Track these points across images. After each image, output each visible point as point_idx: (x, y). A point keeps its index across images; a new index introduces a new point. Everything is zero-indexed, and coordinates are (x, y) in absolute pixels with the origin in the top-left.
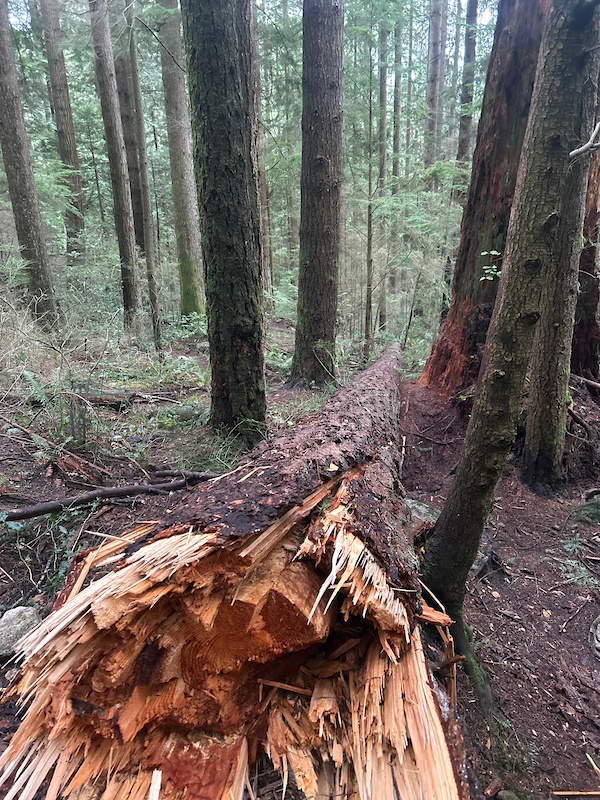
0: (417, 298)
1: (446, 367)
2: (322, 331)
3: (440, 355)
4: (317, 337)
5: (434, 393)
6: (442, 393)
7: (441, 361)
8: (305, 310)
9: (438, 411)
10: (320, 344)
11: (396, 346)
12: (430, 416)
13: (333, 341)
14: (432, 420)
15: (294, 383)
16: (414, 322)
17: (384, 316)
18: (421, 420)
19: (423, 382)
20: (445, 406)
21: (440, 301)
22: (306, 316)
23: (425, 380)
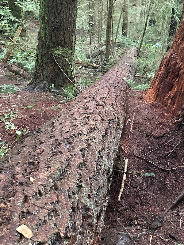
0: (151, 11)
1: (172, 86)
2: (62, 38)
3: (167, 73)
4: (56, 44)
5: (159, 112)
6: (167, 112)
7: (168, 79)
8: (46, 18)
9: (163, 132)
10: (59, 51)
11: (133, 50)
12: (154, 137)
13: (72, 48)
14: (155, 141)
15: (35, 86)
16: (149, 31)
17: (126, 24)
18: (145, 140)
19: (149, 98)
20: (170, 127)
21: (170, 15)
22: (47, 23)
23: (152, 96)
